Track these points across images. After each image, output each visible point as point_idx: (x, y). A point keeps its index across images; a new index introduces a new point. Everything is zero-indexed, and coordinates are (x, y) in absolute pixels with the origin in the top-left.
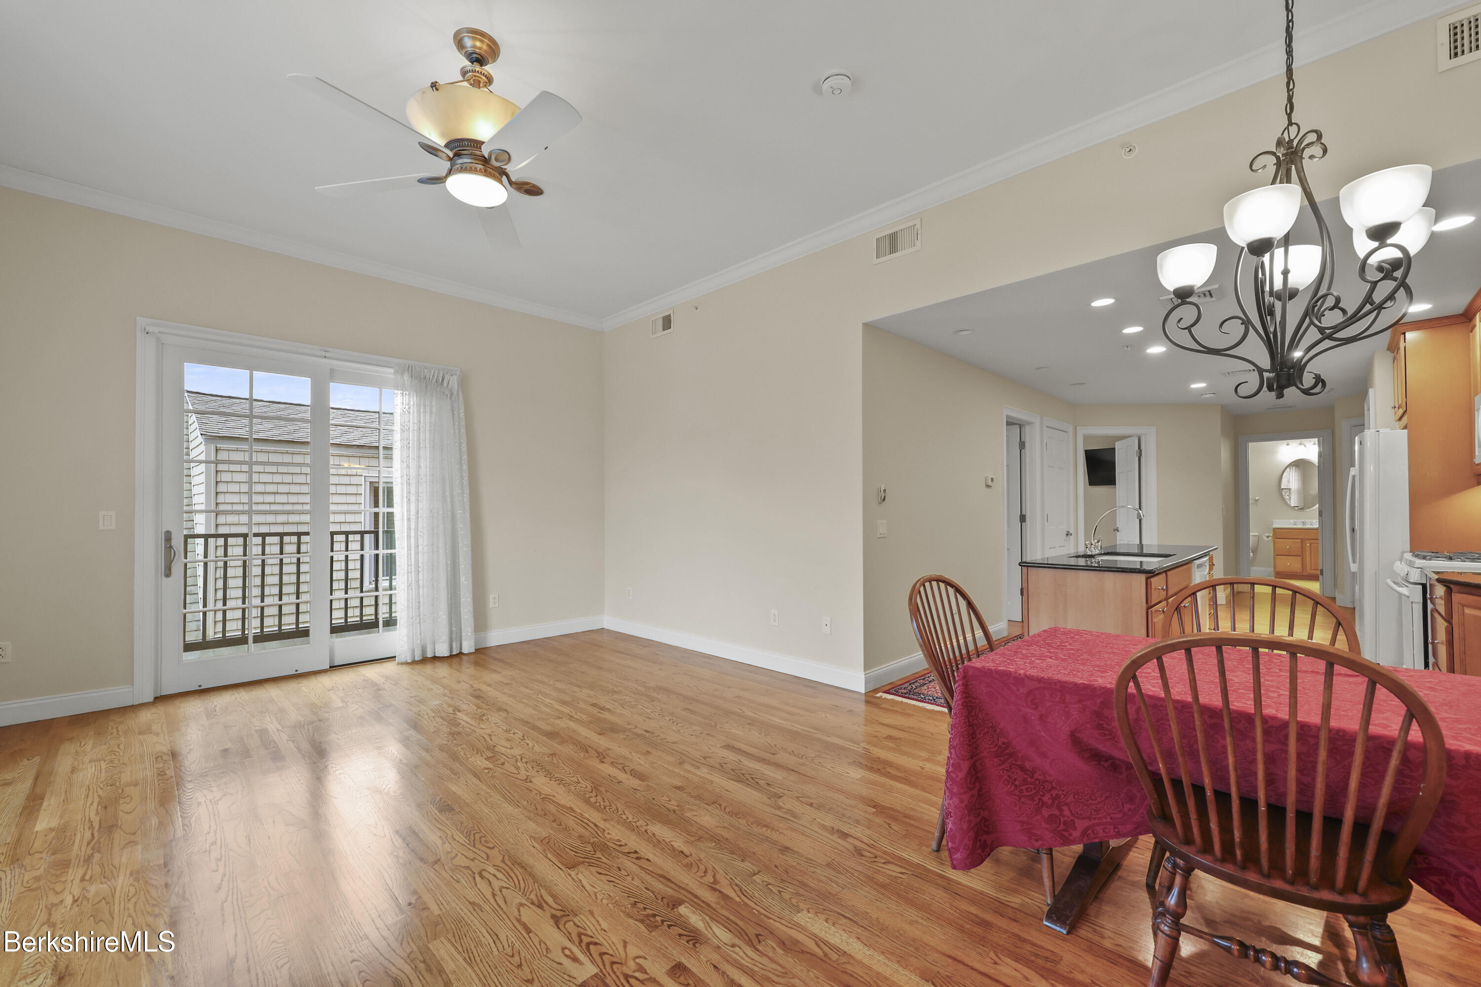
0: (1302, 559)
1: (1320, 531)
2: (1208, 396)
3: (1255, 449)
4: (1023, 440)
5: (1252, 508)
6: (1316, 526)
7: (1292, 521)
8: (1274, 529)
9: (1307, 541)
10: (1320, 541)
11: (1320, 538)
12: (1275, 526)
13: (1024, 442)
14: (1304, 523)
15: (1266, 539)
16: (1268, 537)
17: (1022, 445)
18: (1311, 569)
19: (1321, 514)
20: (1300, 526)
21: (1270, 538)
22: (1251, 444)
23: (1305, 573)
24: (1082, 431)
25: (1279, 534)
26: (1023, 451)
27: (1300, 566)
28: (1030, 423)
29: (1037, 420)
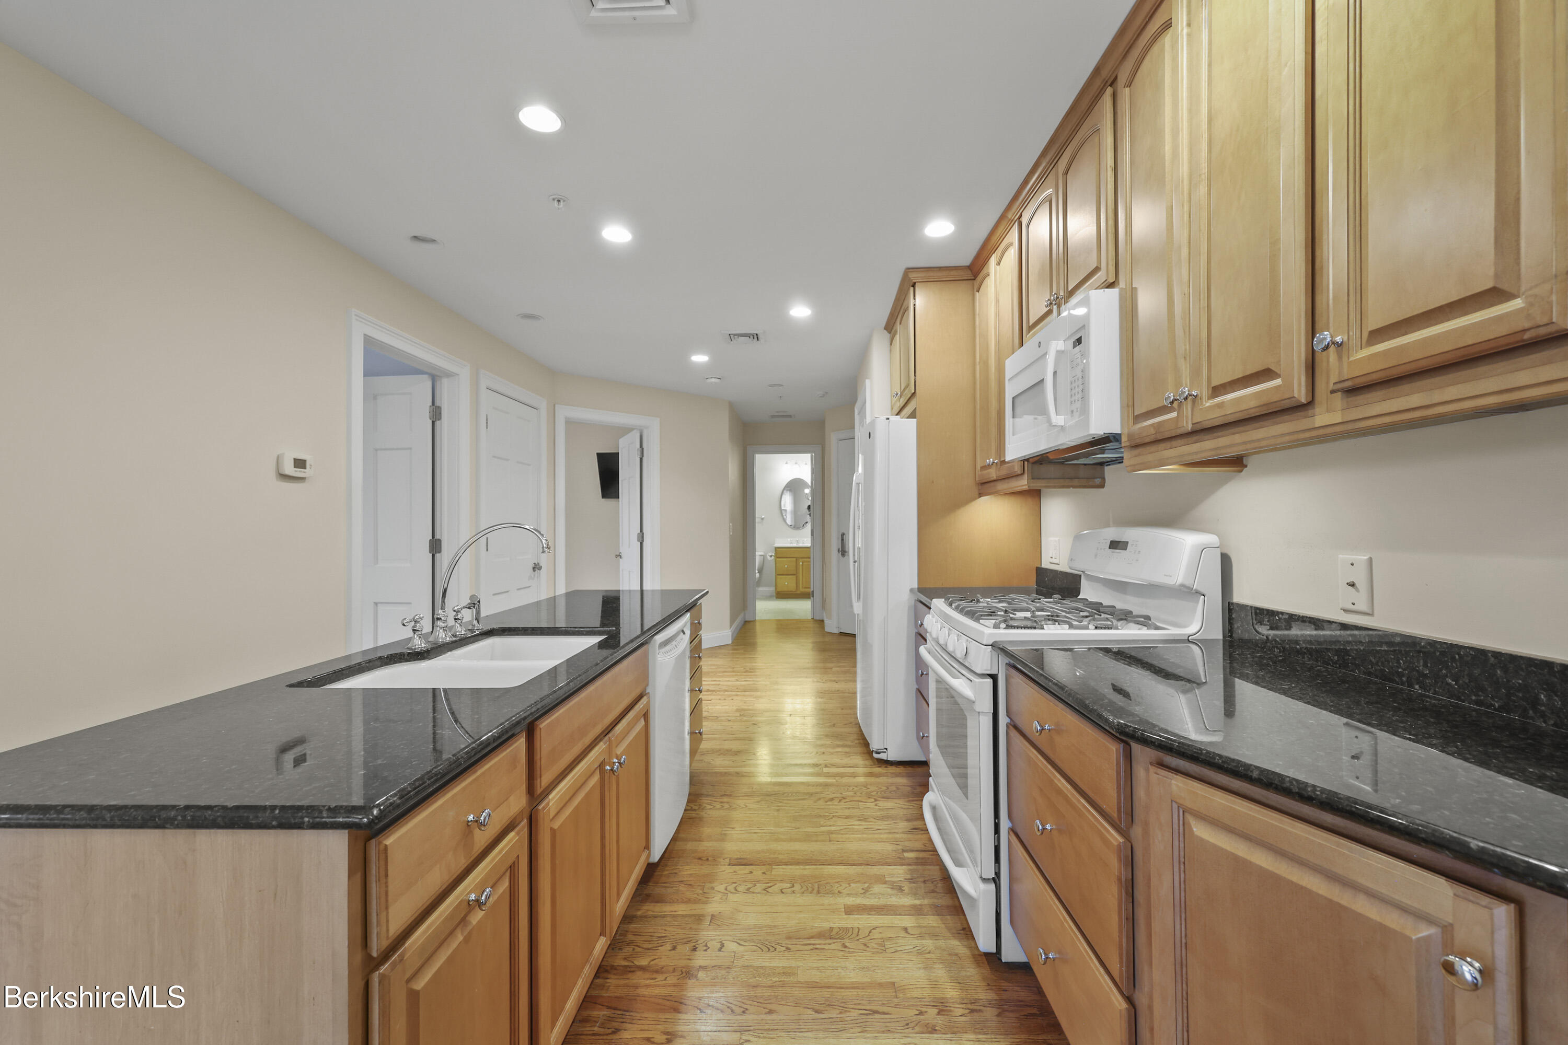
0: (797, 577)
1: (812, 549)
2: (713, 380)
3: (761, 460)
4: (437, 403)
5: (758, 527)
6: (809, 545)
7: (789, 540)
8: (776, 548)
9: (801, 560)
10: (812, 559)
11: (812, 557)
12: (777, 545)
13: (439, 408)
14: (798, 542)
15: (769, 558)
16: (771, 556)
17: (436, 414)
18: (803, 588)
19: (812, 534)
20: (795, 545)
21: (773, 557)
22: (757, 456)
23: (798, 592)
24: (563, 413)
25: (780, 553)
26: (438, 423)
27: (795, 585)
28: (449, 375)
29: (464, 373)
